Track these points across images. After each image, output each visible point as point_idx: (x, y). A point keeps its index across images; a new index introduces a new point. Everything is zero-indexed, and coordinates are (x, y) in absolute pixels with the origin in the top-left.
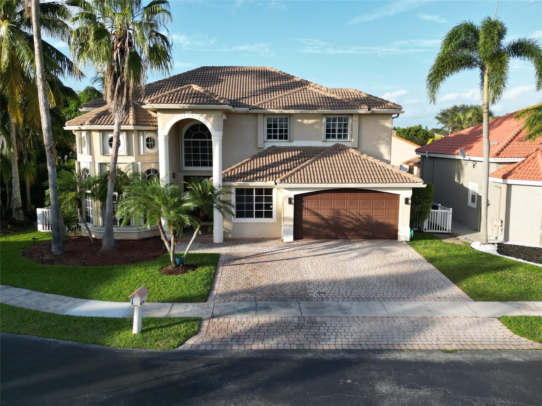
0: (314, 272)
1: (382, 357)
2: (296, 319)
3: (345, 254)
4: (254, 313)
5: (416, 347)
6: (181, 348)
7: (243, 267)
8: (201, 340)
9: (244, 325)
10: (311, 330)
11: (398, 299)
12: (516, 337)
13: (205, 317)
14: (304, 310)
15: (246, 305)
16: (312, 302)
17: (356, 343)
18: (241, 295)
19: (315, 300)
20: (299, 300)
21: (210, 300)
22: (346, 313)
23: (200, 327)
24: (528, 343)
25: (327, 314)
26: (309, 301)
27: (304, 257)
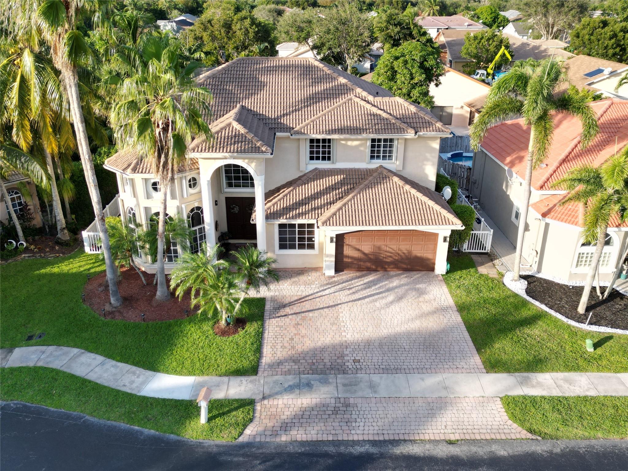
0: (351, 329)
1: (398, 450)
2: (333, 401)
3: (383, 298)
4: (297, 391)
5: (427, 437)
6: (241, 439)
7: (287, 320)
8: (256, 429)
9: (291, 409)
10: (345, 416)
11: (422, 370)
12: (510, 422)
13: (258, 397)
14: (340, 387)
15: (291, 380)
16: (348, 376)
17: (380, 432)
18: (287, 364)
19: (350, 372)
20: (337, 372)
21: (260, 373)
22: (375, 392)
23: (254, 412)
24: (518, 431)
25: (359, 394)
26: (345, 374)
27: (343, 303)
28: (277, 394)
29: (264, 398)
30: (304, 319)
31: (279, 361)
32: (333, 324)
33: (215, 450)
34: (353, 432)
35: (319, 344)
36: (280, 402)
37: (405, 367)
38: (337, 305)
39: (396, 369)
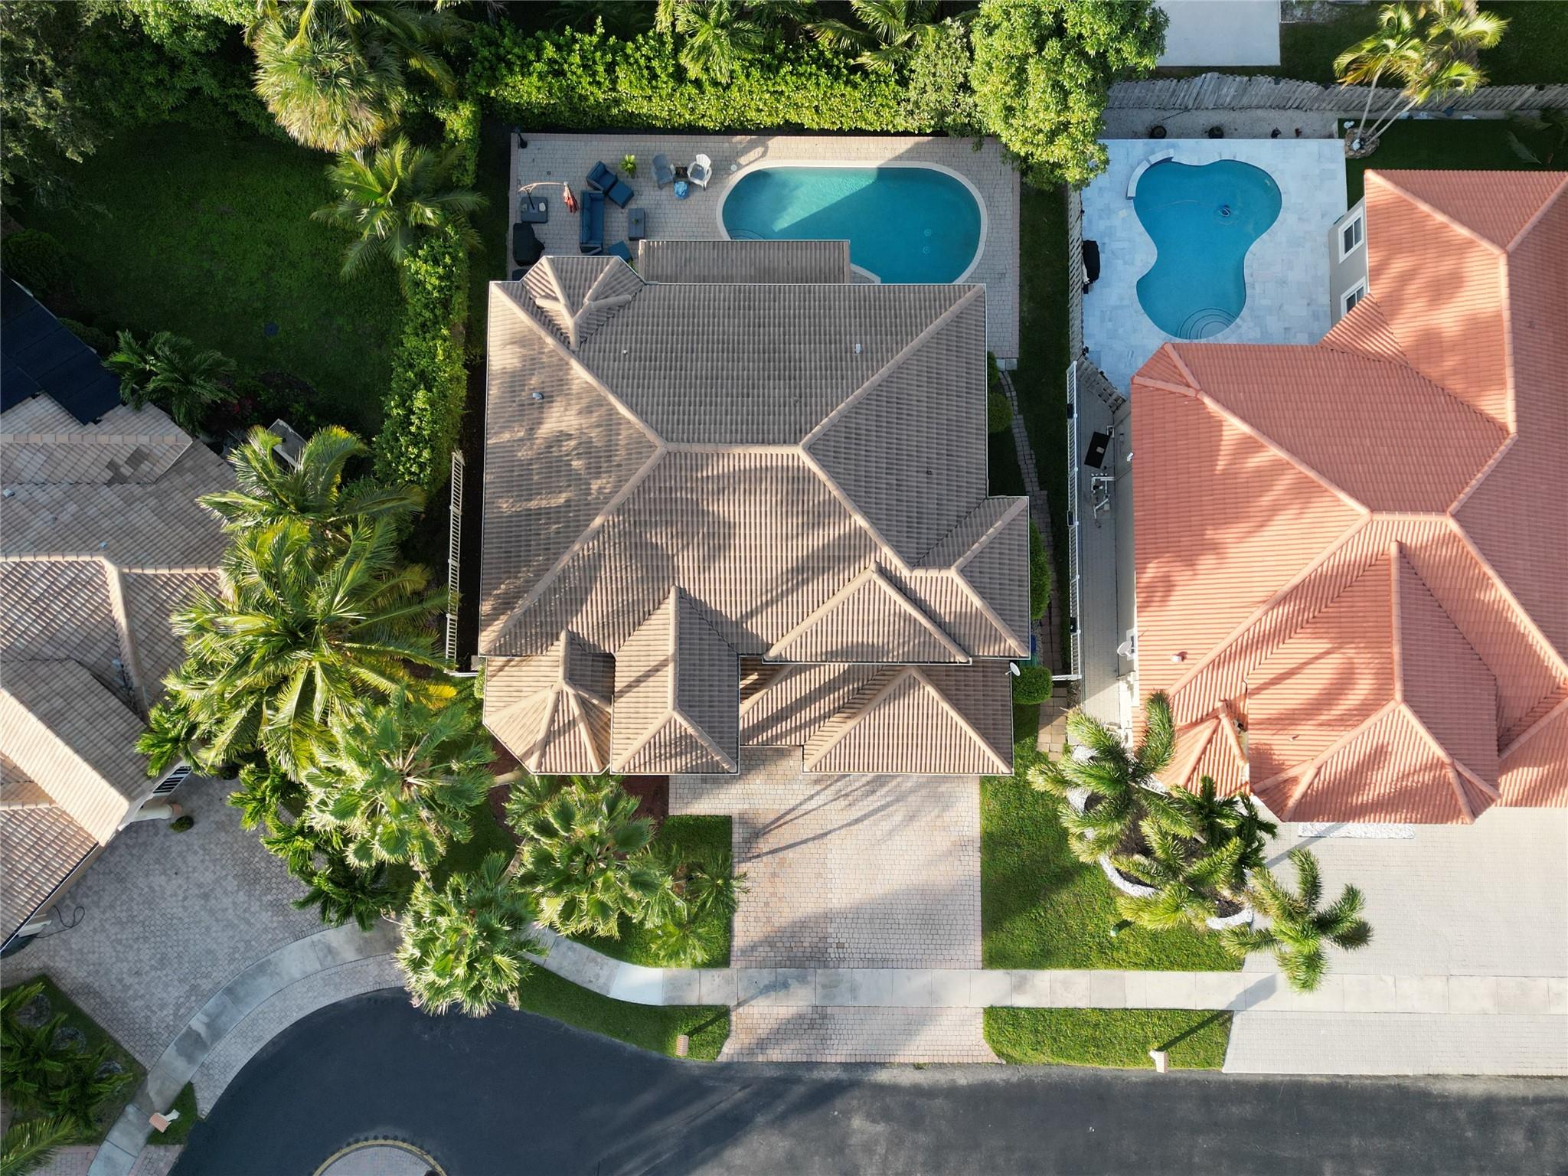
2: (810, 1009)
4: (773, 994)
6: (720, 1059)
8: (733, 1046)
9: (767, 1021)
10: (821, 1031)
12: (983, 1042)
13: (732, 1003)
14: (819, 990)
15: (766, 976)
16: (828, 971)
17: (853, 1052)
18: (761, 949)
19: (831, 964)
20: (817, 964)
21: (732, 963)
22: (855, 998)
23: (729, 1025)
24: (986, 1054)
25: (838, 1001)
26: (826, 967)
27: (835, 830)
28: (752, 998)
29: (739, 1005)
30: (781, 863)
31: (752, 944)
32: (819, 875)
33: (697, 1072)
34: (827, 1052)
35: (799, 914)
36: (756, 1010)
37: (893, 956)
38: (826, 834)
39: (884, 960)
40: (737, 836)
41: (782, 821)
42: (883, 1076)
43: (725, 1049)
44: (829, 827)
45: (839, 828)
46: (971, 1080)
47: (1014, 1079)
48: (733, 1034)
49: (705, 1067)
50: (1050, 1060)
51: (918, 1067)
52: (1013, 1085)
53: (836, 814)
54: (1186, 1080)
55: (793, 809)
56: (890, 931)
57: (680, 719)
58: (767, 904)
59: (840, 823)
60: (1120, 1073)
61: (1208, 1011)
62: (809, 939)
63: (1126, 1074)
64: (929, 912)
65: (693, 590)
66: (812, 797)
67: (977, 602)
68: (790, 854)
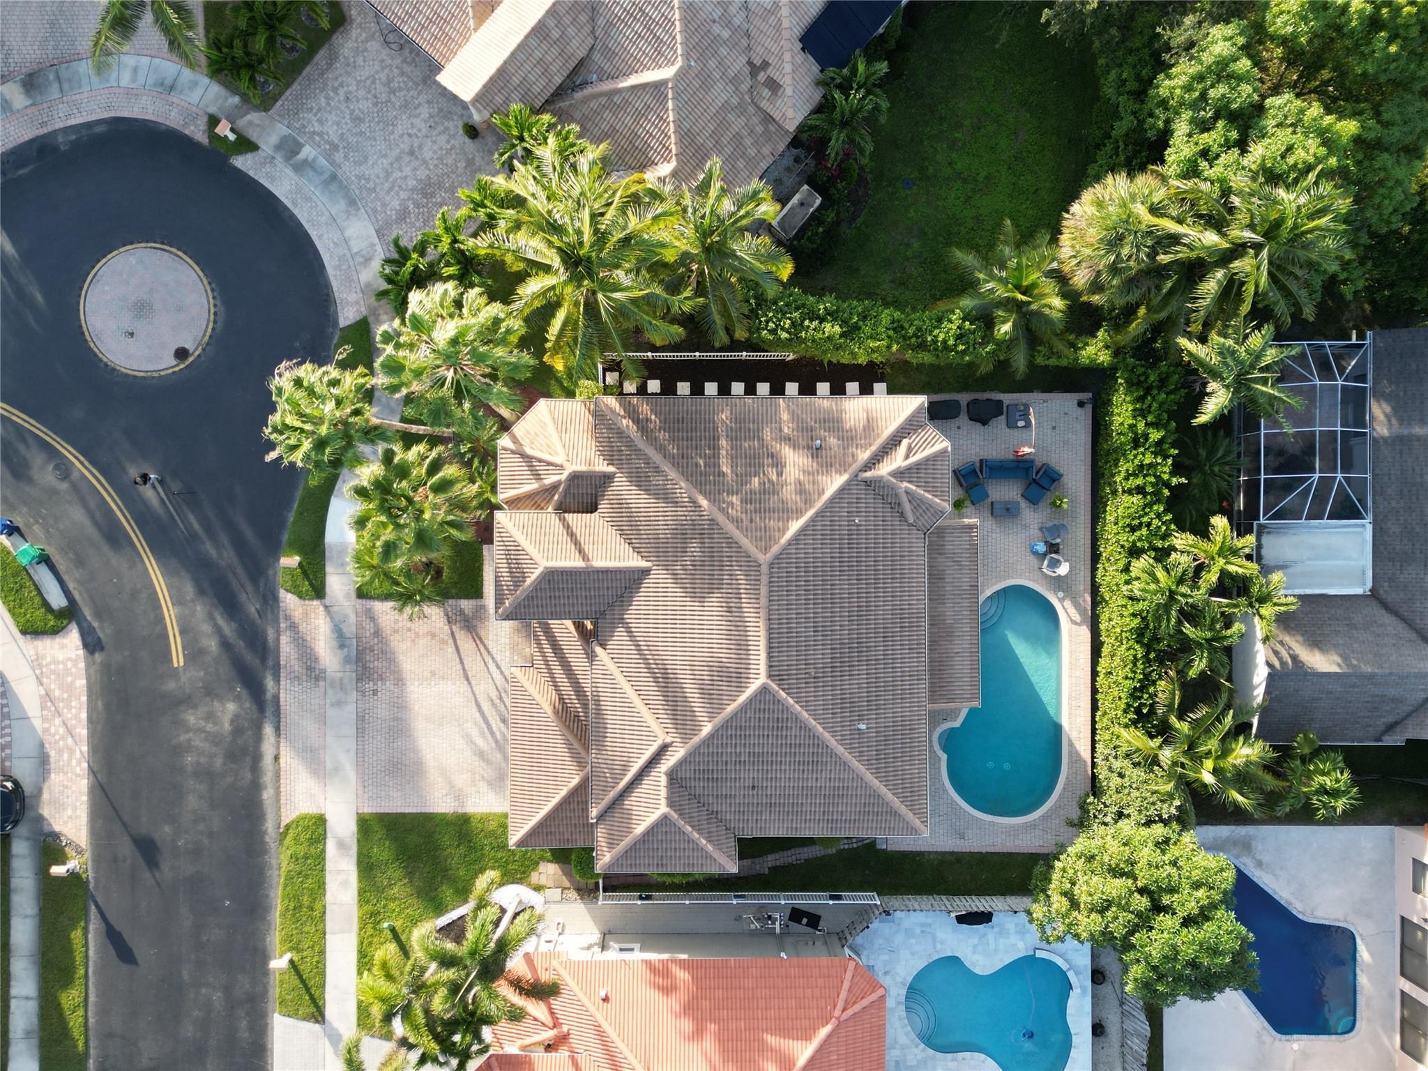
2: (323, 667)
4: (335, 636)
6: (281, 591)
13: (327, 601)
14: (339, 675)
15: (349, 630)
16: (354, 682)
17: (288, 703)
18: (372, 625)
19: (360, 685)
20: (360, 673)
21: (360, 601)
22: (332, 705)
23: (309, 599)
24: (288, 816)
25: (330, 691)
26: (358, 680)
27: (471, 687)
28: (332, 618)
29: (326, 607)
30: (443, 642)
31: (376, 617)
32: (433, 673)
34: (288, 682)
35: (401, 657)
36: (322, 621)
37: (366, 738)
38: (467, 679)
39: (364, 729)
40: (466, 604)
41: (478, 642)
42: (268, 730)
43: (289, 596)
44: (473, 682)
45: (473, 691)
46: (267, 802)
47: (267, 839)
48: (302, 602)
49: (275, 579)
50: (283, 869)
51: (277, 758)
52: (263, 837)
53: (484, 689)
54: (268, 983)
55: (489, 652)
56: (387, 736)
57: (537, 572)
58: (409, 630)
59: (477, 692)
60: (273, 927)
61: (324, 1003)
62: (380, 666)
63: (272, 933)
64: (403, 768)
65: (649, 582)
66: (498, 667)
67: (639, 829)
68: (451, 649)
